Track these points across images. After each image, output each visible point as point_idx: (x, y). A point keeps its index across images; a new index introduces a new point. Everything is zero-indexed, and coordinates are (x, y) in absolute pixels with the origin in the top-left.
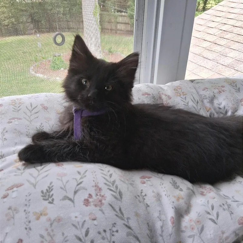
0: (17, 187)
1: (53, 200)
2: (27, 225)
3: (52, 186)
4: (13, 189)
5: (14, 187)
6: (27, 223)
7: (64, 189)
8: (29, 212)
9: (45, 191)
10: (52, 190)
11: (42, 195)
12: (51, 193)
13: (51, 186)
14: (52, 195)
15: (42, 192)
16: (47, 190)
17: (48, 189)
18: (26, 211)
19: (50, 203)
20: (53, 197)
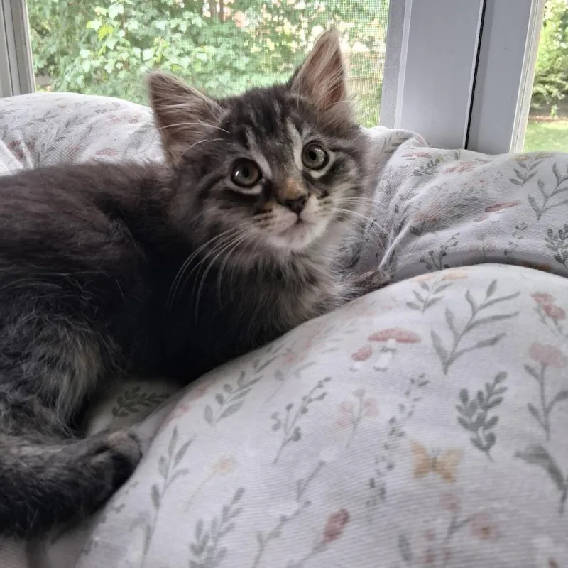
0: (400, 340)
1: (492, 439)
2: (379, 473)
3: (503, 390)
4: (385, 339)
5: (390, 337)
6: (383, 466)
7: (543, 419)
8: (402, 434)
9: (472, 396)
10: (498, 402)
11: (460, 403)
12: (490, 414)
13: (497, 387)
14: (495, 420)
15: (464, 395)
16: (480, 394)
17: (485, 394)
18: (394, 425)
19: (477, 443)
20: (495, 430)
